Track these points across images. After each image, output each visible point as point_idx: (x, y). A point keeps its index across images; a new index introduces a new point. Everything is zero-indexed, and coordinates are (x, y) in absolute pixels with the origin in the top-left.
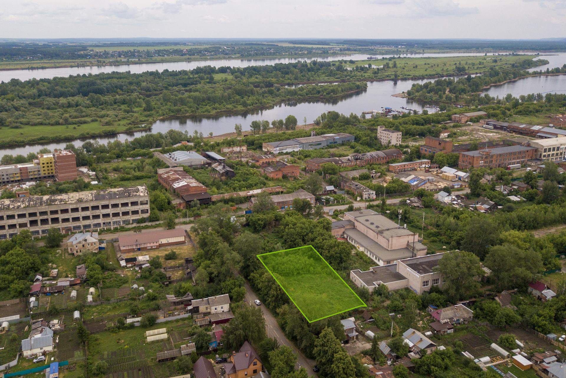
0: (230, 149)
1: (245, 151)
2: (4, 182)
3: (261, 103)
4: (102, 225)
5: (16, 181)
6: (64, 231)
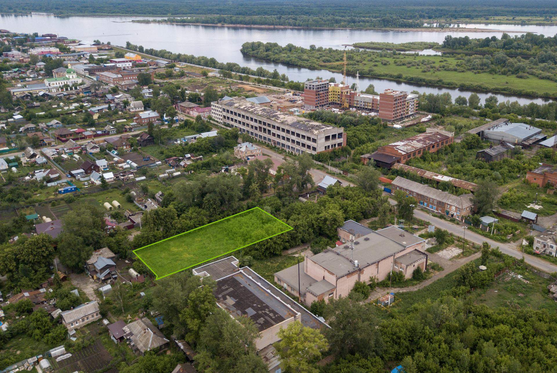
4: (291, 148)
5: (368, 109)
6: (273, 143)
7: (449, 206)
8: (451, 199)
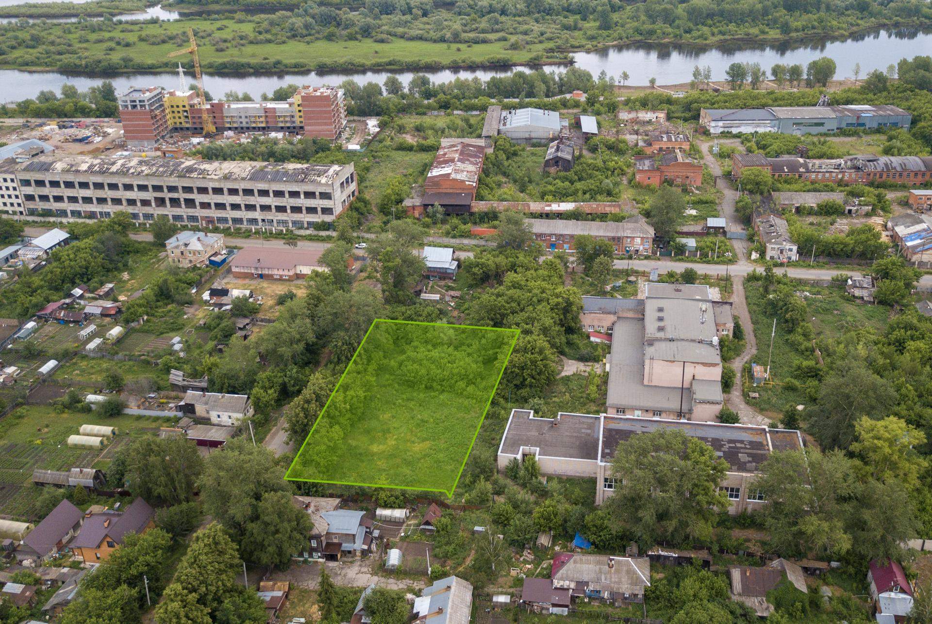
0: (633, 115)
1: (662, 120)
2: (242, 128)
3: (824, 28)
4: (260, 223)
5: (259, 129)
6: (204, 222)
7: (629, 240)
8: (628, 229)
